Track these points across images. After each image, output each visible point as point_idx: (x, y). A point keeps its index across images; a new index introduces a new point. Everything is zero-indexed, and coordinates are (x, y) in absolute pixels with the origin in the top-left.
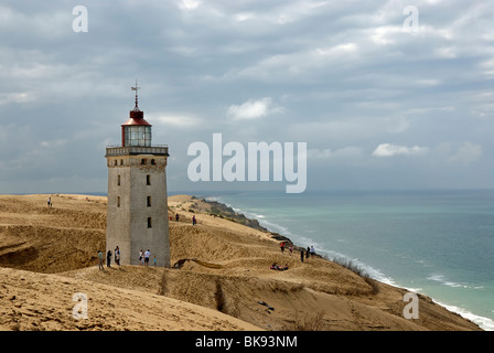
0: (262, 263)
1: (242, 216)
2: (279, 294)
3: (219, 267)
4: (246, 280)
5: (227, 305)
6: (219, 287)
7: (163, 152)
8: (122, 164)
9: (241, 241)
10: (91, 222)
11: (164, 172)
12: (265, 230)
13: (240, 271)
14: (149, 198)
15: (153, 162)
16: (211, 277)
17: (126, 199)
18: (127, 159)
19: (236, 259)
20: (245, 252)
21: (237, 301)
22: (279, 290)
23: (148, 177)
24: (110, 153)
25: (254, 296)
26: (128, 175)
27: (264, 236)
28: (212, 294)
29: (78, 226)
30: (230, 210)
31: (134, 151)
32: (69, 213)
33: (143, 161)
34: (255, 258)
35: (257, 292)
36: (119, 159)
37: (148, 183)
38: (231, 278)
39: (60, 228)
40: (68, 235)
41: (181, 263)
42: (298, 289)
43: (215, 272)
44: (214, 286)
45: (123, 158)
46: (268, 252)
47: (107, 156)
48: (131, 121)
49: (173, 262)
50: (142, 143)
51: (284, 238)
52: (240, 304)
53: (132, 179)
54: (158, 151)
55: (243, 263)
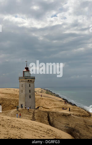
0: (60, 108)
1: (54, 94)
2: (64, 117)
3: (48, 109)
4: (55, 113)
5: (50, 119)
6: (48, 115)
7: (34, 78)
8: (23, 81)
9: (54, 101)
10: (15, 96)
11: (34, 83)
12: (60, 97)
13: (54, 110)
14: (30, 90)
15: (31, 81)
16: (46, 112)
17: (24, 91)
18: (24, 80)
19: (53, 106)
20: (55, 105)
21: (53, 118)
22: (64, 115)
23: (30, 85)
24: (20, 78)
25: (58, 117)
26: (24, 84)
27: (60, 99)
28: (47, 117)
29: (12, 97)
30: (51, 92)
31: (26, 78)
32: (9, 94)
33: (28, 81)
34: (58, 106)
35: (58, 116)
36: (22, 80)
37: (30, 86)
38: (52, 112)
39: (7, 98)
40: (9, 100)
41: (38, 107)
42: (69, 115)
43: (47, 110)
44: (47, 114)
45: (23, 80)
46: (61, 105)
47: (19, 79)
48: (25, 70)
49: (36, 107)
50: (28, 76)
51: (66, 100)
52: (54, 119)
53: (26, 85)
54: (32, 78)
55: (55, 108)
